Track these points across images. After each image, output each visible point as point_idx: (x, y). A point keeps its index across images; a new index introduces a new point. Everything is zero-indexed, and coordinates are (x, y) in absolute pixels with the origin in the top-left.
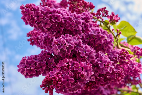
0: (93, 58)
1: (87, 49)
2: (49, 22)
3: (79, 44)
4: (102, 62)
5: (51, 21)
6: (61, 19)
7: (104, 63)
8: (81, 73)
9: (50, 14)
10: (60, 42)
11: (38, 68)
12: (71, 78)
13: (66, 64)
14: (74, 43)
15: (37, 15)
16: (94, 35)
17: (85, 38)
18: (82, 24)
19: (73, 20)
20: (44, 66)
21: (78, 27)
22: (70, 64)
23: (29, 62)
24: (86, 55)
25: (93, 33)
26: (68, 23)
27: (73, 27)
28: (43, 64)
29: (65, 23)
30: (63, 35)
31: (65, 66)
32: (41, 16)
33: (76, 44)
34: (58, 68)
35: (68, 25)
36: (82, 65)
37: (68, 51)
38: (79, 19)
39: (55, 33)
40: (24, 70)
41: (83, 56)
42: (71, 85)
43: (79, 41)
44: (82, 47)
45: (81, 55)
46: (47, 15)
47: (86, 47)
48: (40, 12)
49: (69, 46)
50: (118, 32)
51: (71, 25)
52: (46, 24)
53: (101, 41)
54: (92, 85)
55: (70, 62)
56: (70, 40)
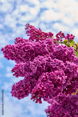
0: (62, 66)
1: (56, 62)
2: (23, 53)
3: (49, 60)
4: (71, 68)
5: (25, 51)
6: (31, 47)
7: (73, 68)
8: (57, 79)
9: (23, 47)
10: (35, 62)
11: (26, 89)
12: (51, 85)
13: (44, 76)
14: (45, 60)
15: (14, 51)
16: (58, 50)
17: (52, 55)
18: (47, 46)
19: (40, 45)
20: (29, 85)
21: (45, 49)
22: (47, 75)
23: (18, 86)
24: (57, 65)
25: (57, 50)
26: (37, 49)
27: (41, 50)
28: (28, 84)
29: (35, 50)
30: (36, 58)
31: (44, 78)
32: (17, 50)
33: (47, 60)
34: (39, 81)
35: (37, 50)
36: (56, 73)
37: (43, 67)
38: (44, 43)
39: (30, 59)
40: (16, 93)
41: (55, 67)
42: (52, 90)
43: (49, 58)
44: (53, 61)
45: (53, 67)
46: (21, 48)
47: (55, 61)
48: (15, 48)
49: (42, 63)
50: (76, 46)
51: (39, 50)
52: (22, 54)
53: (65, 54)
54: (70, 89)
55: (47, 74)
56: (42, 59)
